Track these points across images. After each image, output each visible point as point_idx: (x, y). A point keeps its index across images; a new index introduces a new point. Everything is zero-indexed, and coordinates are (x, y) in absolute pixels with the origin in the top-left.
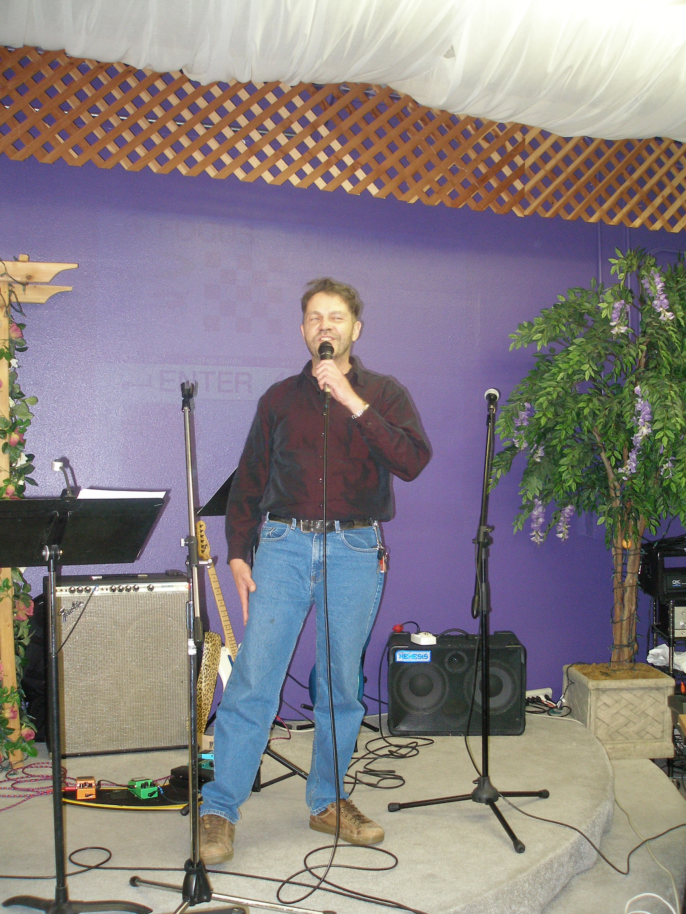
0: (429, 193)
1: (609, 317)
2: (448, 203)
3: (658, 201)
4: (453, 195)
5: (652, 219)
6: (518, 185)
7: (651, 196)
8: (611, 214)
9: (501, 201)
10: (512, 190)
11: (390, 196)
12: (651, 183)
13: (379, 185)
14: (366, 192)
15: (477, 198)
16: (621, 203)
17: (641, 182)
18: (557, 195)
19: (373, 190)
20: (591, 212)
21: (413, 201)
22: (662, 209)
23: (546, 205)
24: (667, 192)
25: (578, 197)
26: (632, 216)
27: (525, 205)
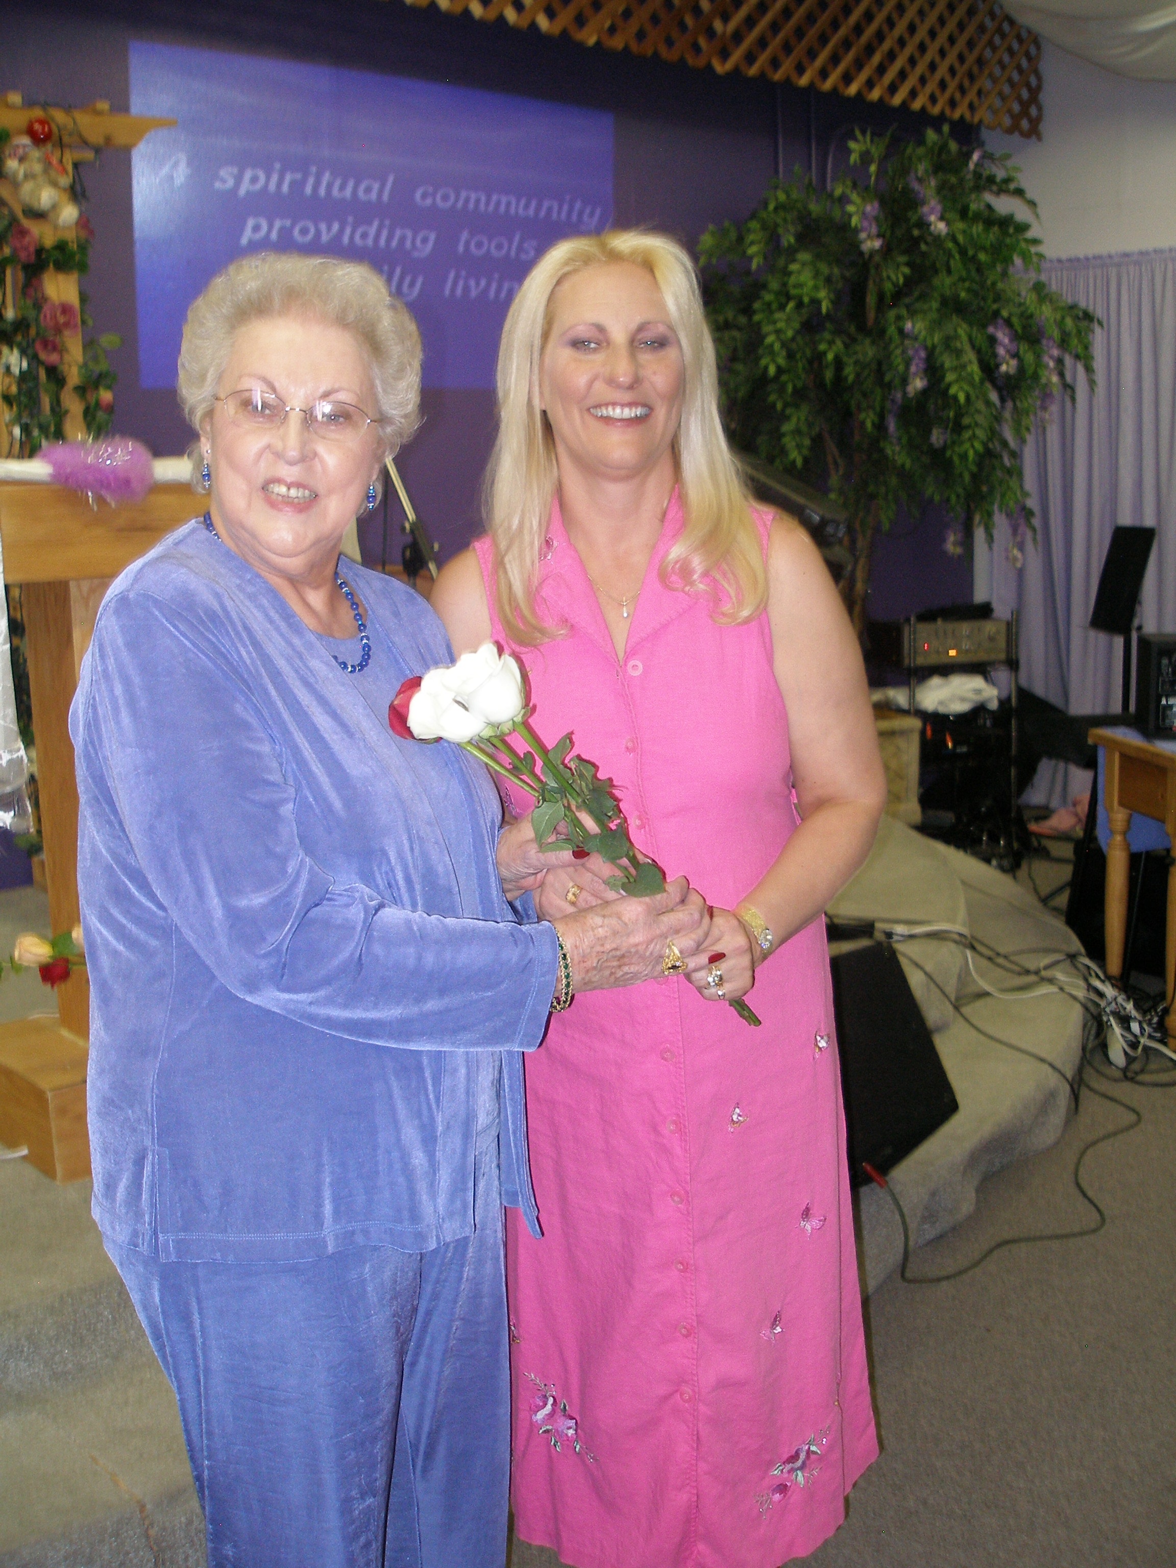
0: (612, 30)
1: (859, 226)
2: (634, 47)
3: (876, 59)
4: (641, 35)
5: (870, 84)
6: (718, 25)
7: (870, 50)
8: (824, 74)
9: (696, 48)
10: (710, 33)
11: (564, 33)
12: (870, 31)
13: (551, 14)
14: (533, 26)
15: (669, 42)
16: (835, 59)
17: (858, 30)
18: (762, 43)
19: (543, 22)
20: (800, 69)
21: (592, 41)
22: (881, 70)
23: (750, 58)
24: (887, 45)
25: (787, 48)
26: (847, 79)
27: (724, 55)
